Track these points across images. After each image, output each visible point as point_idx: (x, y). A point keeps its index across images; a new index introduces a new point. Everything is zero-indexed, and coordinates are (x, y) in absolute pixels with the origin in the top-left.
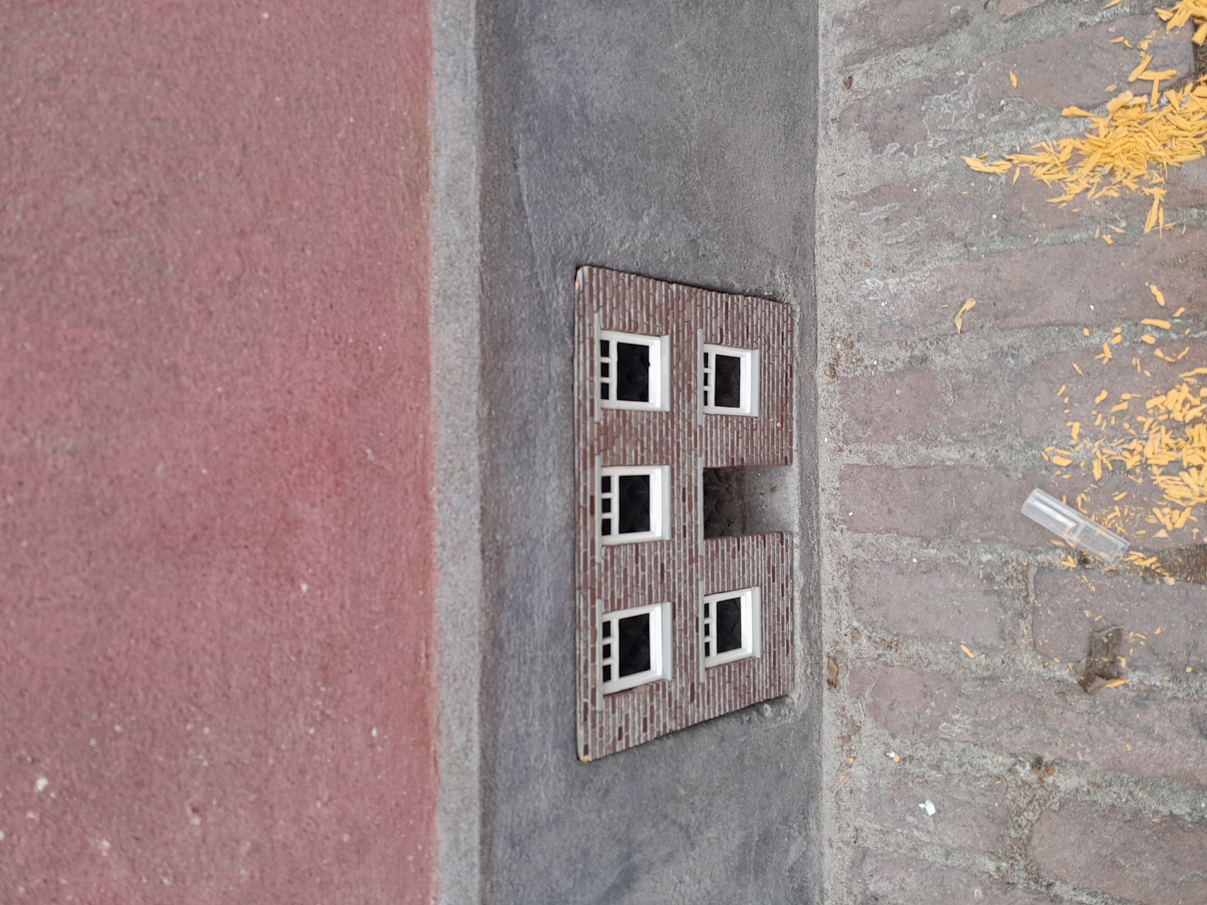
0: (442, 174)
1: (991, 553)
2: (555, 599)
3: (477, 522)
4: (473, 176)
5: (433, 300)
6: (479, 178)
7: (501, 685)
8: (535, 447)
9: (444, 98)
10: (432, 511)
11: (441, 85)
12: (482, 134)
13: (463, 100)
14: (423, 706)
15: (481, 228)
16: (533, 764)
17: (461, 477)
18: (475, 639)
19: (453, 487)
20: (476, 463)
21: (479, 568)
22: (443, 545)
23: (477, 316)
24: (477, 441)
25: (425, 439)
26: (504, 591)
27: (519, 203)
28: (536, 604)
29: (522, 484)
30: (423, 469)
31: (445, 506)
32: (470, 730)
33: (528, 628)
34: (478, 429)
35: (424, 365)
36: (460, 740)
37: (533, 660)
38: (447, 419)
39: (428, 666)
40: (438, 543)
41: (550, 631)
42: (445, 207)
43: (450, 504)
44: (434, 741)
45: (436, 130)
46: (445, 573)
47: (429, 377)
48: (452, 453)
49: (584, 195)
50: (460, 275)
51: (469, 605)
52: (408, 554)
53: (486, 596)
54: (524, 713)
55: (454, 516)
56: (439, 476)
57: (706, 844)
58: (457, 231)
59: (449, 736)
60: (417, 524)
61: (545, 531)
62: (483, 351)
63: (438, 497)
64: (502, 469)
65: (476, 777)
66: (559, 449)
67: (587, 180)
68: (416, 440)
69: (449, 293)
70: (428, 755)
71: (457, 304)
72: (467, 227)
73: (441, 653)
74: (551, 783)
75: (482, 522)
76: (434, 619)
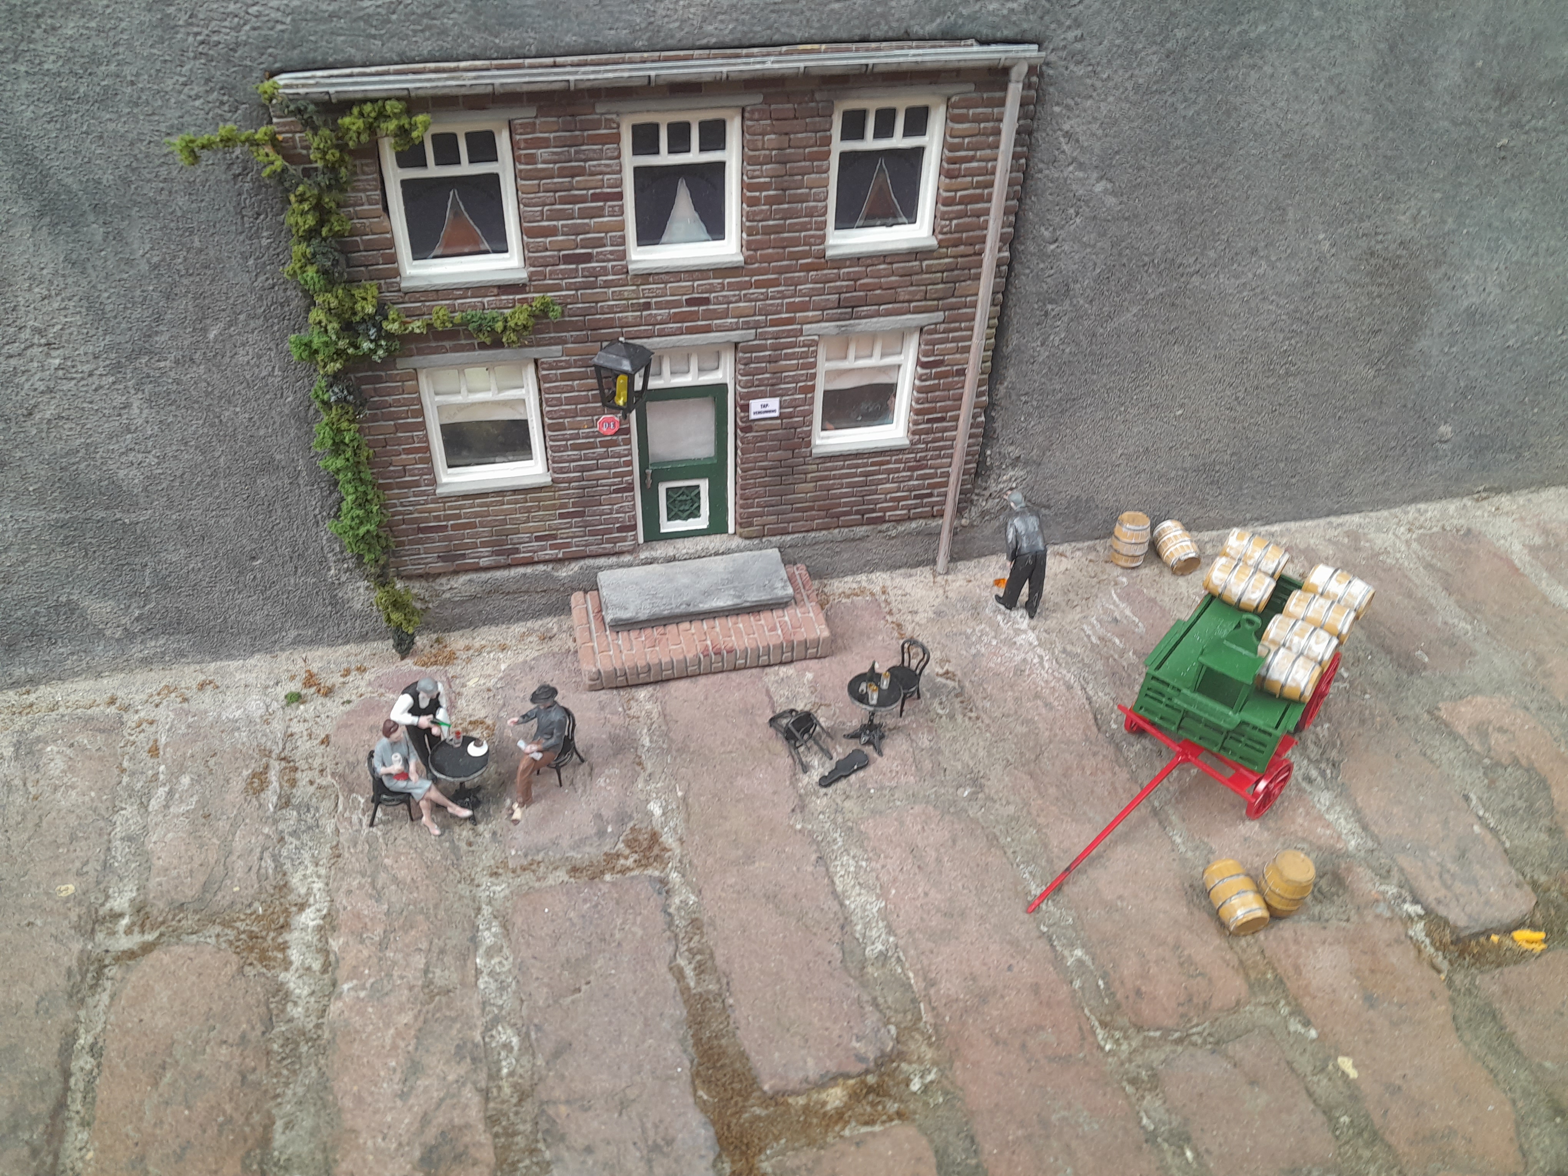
49: (1136, 54)
67: (1155, 58)
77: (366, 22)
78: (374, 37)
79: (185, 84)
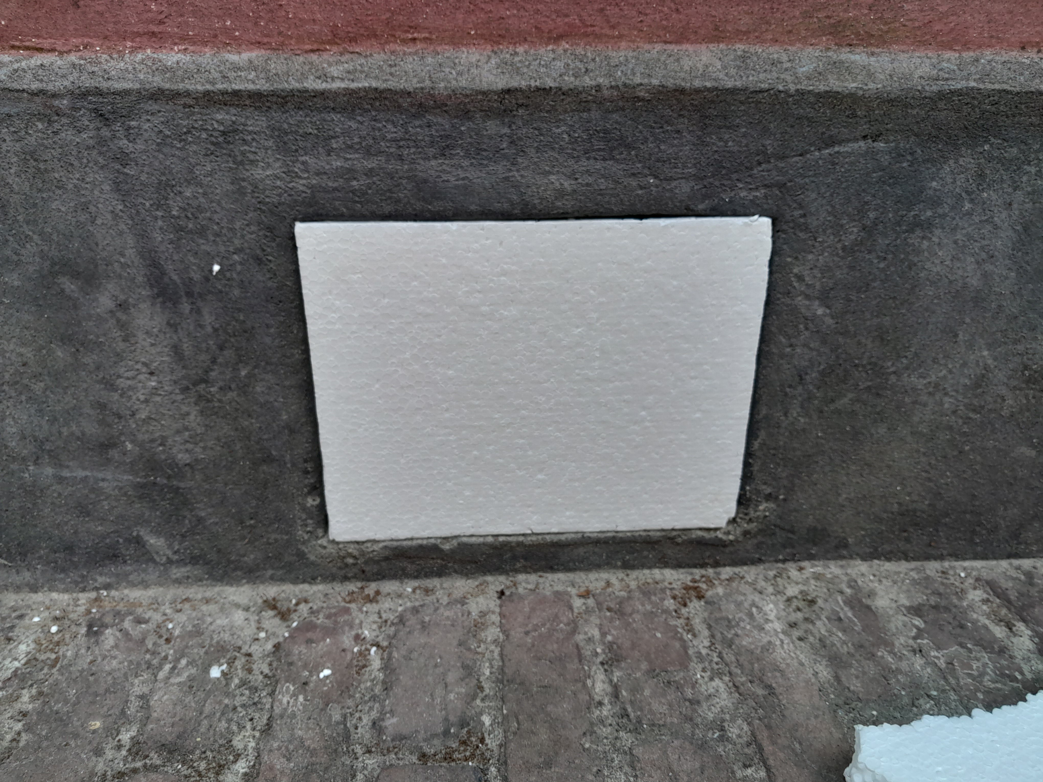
0: (853, 57)
1: (491, 725)
2: (456, 187)
3: (538, 84)
4: (854, 85)
5: (740, 47)
6: (853, 91)
7: (381, 116)
8: (604, 159)
9: (919, 61)
10: (547, 45)
11: (930, 58)
12: (893, 96)
13: (921, 77)
14: (368, 37)
15: (809, 92)
16: (301, 159)
17: (580, 69)
18: (428, 83)
19: (570, 62)
20: (593, 83)
21: (494, 88)
22: (516, 54)
23: (730, 84)
24: (613, 83)
25: (614, 37)
26: (469, 119)
27: (832, 142)
28: (453, 162)
29: (570, 143)
30: (586, 35)
31: (551, 55)
32: (342, 79)
33: (431, 151)
34: (625, 85)
35: (681, 39)
36: (334, 71)
37: (400, 158)
38: (632, 57)
39: (405, 42)
40: (517, 50)
41: (425, 181)
42: (824, 60)
43: (554, 59)
44: (335, 49)
45: (890, 53)
46: (489, 57)
47: (670, 43)
48: (601, 61)
49: (842, 226)
50: (765, 71)
51: (460, 78)
52: (509, 17)
53: (467, 96)
54: (351, 147)
55: (542, 63)
56: (580, 50)
57: (185, 409)
58: (804, 69)
59: (338, 62)
60: (536, 28)
61: (522, 173)
62: (698, 91)
63: (560, 50)
64: (585, 115)
65: (297, 85)
66: (601, 193)
67: (855, 230)
68: (613, 27)
69: (748, 61)
70: (323, 43)
71: (739, 67)
72: (809, 78)
73: (416, 53)
74: (278, 183)
75: (538, 89)
76: (447, 47)
77: (353, 193)
78: (357, 202)
79: (247, 225)
